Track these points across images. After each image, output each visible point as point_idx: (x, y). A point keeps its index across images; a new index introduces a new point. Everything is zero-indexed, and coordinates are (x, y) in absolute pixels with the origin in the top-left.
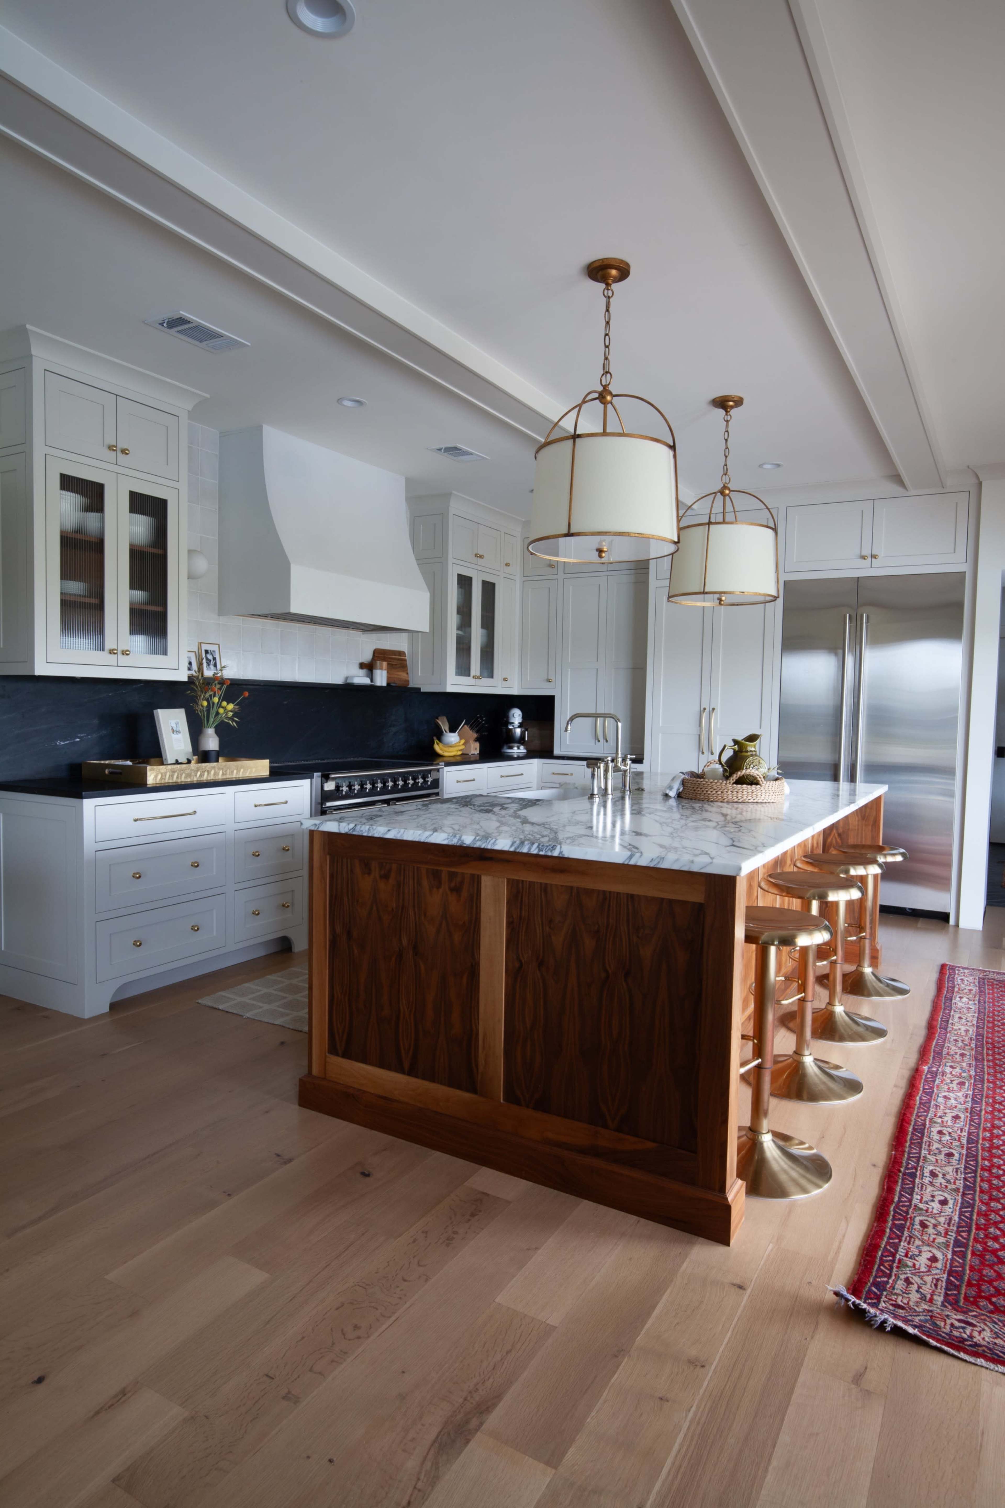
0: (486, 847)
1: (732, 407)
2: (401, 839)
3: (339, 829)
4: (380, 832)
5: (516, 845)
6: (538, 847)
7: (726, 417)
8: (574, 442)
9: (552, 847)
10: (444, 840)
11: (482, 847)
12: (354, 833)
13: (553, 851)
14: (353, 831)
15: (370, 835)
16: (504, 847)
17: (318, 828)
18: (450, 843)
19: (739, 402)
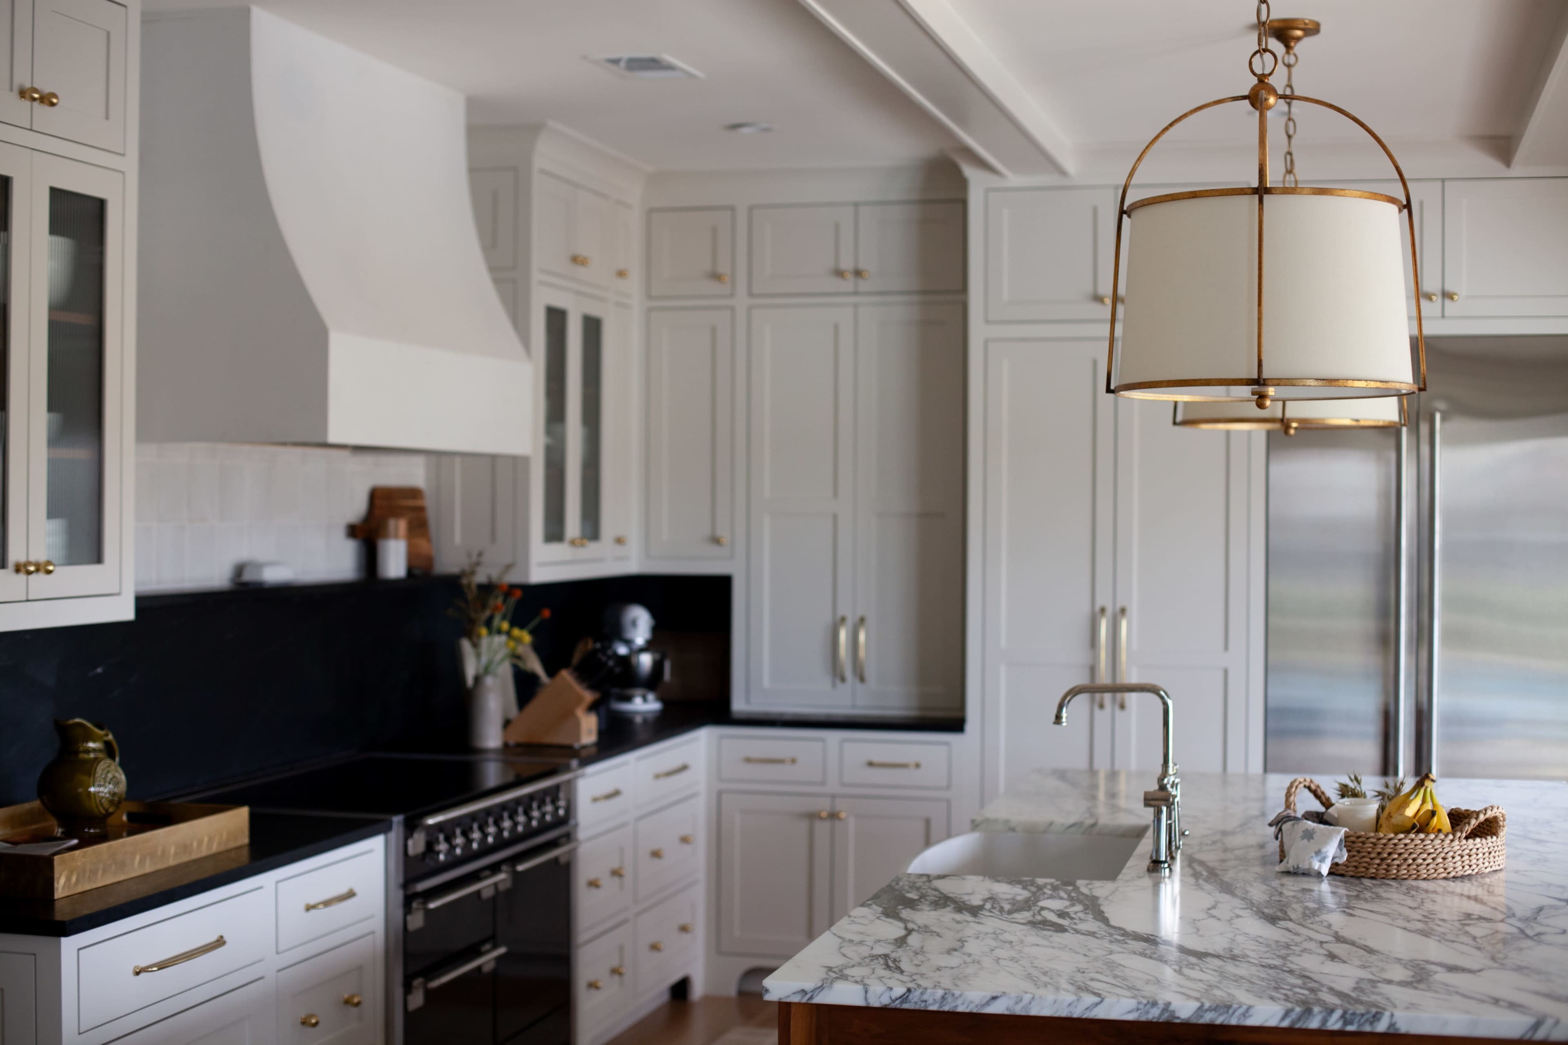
0: (1226, 1023)
1: (1298, 39)
2: (1023, 1013)
3: (866, 998)
4: (972, 1002)
5: (1293, 1016)
6: (1343, 1016)
7: (1286, 57)
8: (1261, 201)
9: (1374, 1016)
10: (1129, 1012)
11: (1219, 1021)
12: (906, 1006)
13: (1376, 1024)
14: (901, 1003)
15: (946, 1008)
16: (1266, 1021)
17: (811, 998)
18: (1143, 1018)
19: (1312, 29)
